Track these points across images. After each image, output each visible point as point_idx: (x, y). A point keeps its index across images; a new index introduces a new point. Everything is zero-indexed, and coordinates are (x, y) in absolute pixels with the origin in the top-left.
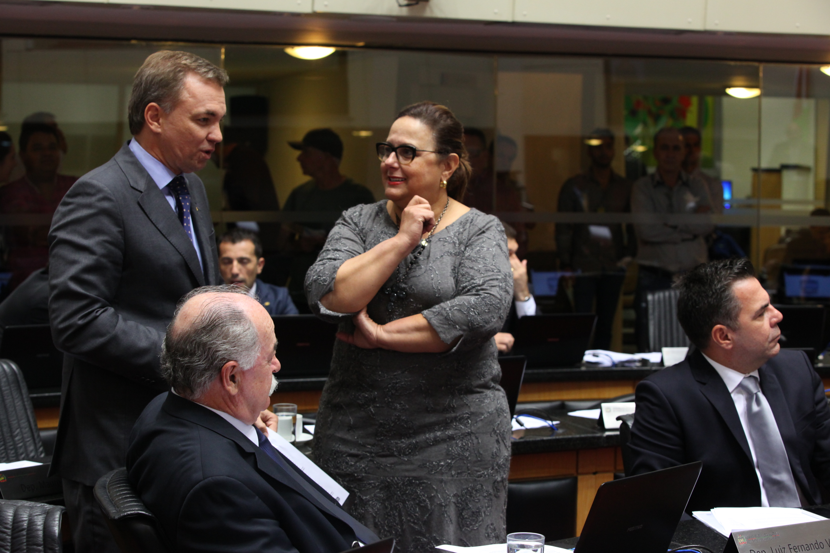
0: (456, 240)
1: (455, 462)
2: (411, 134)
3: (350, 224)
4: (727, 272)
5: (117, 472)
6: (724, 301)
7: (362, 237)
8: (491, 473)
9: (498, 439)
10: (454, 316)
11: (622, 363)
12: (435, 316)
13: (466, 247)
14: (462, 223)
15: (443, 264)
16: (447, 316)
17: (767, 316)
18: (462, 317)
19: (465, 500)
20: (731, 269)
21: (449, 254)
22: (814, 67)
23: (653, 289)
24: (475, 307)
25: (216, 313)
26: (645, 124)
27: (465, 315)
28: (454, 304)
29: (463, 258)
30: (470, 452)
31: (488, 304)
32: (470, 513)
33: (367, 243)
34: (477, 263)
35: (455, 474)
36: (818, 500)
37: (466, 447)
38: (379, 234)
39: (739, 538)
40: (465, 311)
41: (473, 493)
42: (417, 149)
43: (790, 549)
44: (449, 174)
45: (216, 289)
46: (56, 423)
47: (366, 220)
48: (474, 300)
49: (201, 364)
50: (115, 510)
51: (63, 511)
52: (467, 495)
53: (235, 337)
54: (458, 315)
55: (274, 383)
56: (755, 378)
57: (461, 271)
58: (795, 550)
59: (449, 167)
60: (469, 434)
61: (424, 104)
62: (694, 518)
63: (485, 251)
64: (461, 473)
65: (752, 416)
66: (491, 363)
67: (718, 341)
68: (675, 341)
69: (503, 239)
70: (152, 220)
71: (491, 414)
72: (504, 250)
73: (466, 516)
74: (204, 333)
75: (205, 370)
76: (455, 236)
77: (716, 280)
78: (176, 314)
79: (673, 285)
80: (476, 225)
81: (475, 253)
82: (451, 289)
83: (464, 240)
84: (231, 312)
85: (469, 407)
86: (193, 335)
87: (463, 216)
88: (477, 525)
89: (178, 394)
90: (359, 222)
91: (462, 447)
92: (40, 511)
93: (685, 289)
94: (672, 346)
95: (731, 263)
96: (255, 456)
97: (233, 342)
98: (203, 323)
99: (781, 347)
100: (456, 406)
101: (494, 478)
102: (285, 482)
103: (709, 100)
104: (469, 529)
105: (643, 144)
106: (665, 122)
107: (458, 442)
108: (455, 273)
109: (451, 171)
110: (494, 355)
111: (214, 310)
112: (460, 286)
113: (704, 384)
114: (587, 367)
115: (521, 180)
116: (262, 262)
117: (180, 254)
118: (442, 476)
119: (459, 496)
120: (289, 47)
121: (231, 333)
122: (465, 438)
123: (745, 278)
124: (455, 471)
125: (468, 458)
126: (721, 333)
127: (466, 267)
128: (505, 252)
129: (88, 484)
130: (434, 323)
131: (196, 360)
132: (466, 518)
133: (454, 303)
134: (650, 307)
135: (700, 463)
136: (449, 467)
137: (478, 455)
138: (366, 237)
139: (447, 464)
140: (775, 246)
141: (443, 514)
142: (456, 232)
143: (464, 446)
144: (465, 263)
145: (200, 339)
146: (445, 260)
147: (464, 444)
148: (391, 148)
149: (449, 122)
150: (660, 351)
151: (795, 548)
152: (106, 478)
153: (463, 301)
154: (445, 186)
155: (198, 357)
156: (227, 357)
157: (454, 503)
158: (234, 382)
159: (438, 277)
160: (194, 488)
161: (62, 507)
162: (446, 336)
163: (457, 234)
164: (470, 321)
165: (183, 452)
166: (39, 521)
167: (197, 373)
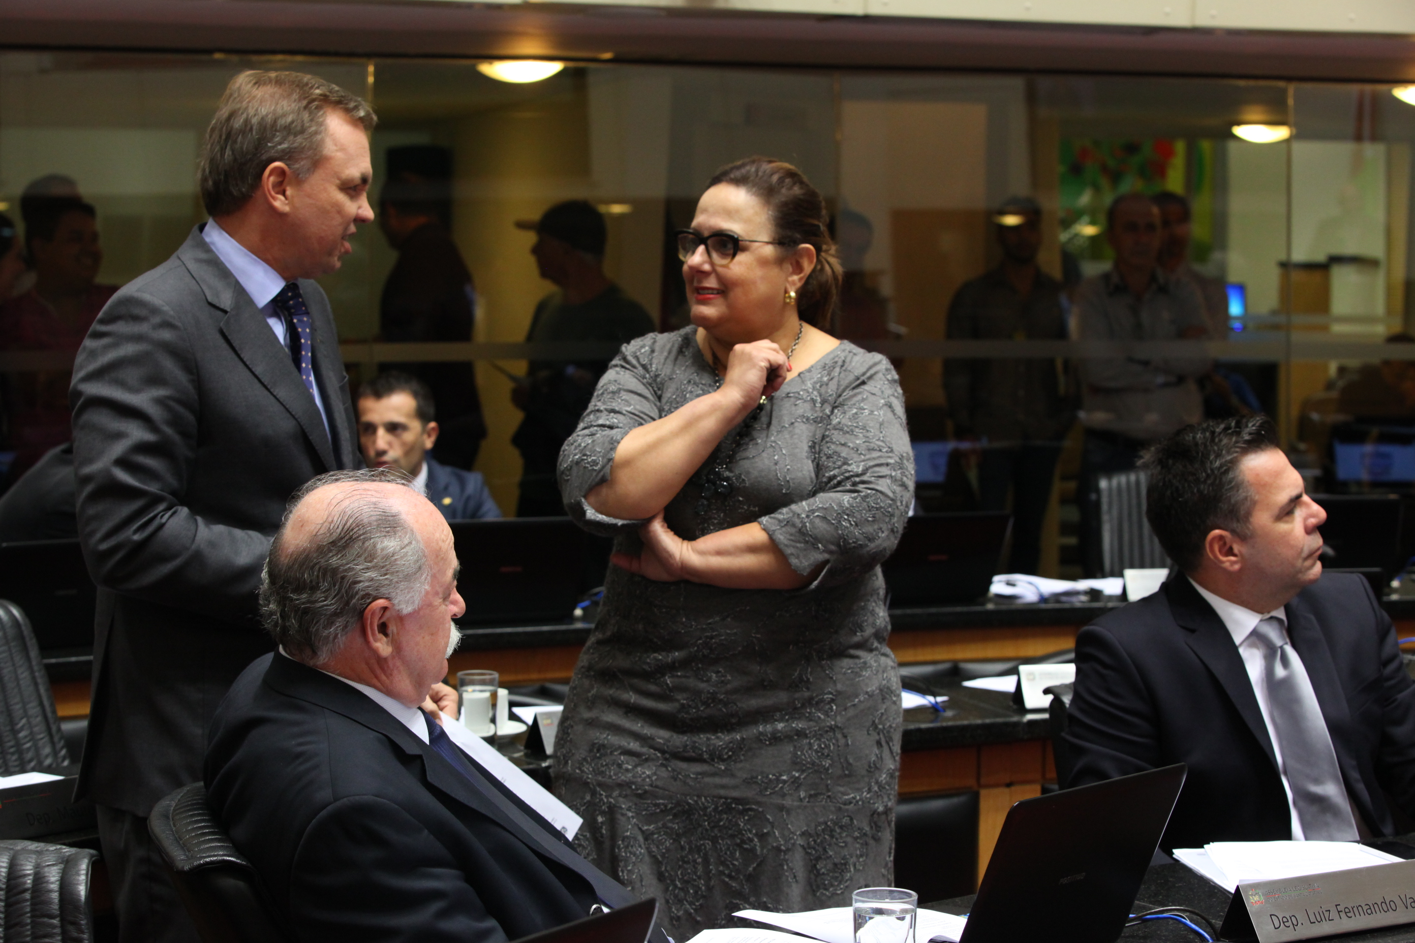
0: (816, 396)
1: (807, 776)
2: (730, 213)
3: (634, 367)
4: (1231, 439)
5: (188, 791)
6: (1226, 490)
7: (656, 389)
8: (866, 798)
9: (880, 739)
10: (814, 528)
11: (1057, 597)
12: (782, 527)
13: (834, 408)
14: (827, 367)
15: (795, 437)
16: (802, 527)
17: (1299, 514)
18: (829, 529)
19: (822, 842)
20: (1238, 434)
21: (804, 420)
22: (1382, 88)
23: (1110, 470)
24: (849, 511)
25: (354, 518)
26: (1097, 188)
27: (832, 527)
28: (814, 507)
29: (828, 427)
30: (832, 759)
31: (873, 507)
32: (830, 866)
33: (664, 400)
34: (853, 436)
35: (804, 798)
36: (1388, 829)
37: (826, 752)
38: (684, 385)
39: (1252, 895)
40: (834, 520)
41: (836, 831)
42: (740, 239)
43: (1339, 912)
44: (800, 279)
45: (352, 477)
46: (85, 709)
47: (662, 361)
48: (848, 501)
49: (329, 604)
50: (185, 854)
51: (93, 859)
52: (824, 834)
53: (387, 557)
54: (821, 526)
55: (455, 635)
56: (1279, 620)
57: (826, 450)
58: (1348, 914)
59: (798, 268)
60: (832, 729)
61: (753, 162)
62: (1177, 861)
63: (866, 416)
64: (816, 795)
65: (1274, 685)
66: (873, 607)
67: (1216, 557)
68: (1147, 559)
69: (896, 394)
70: (245, 360)
71: (871, 695)
72: (898, 413)
73: (823, 870)
74: (334, 552)
75: (336, 614)
76: (814, 388)
77: (1212, 453)
78: (286, 519)
79: (1139, 463)
80: (850, 371)
81: (850, 419)
82: (808, 480)
83: (830, 396)
84: (379, 515)
85: (835, 682)
86: (315, 555)
87: (828, 354)
88: (842, 886)
89: (288, 654)
90: (651, 364)
91: (819, 751)
92: (54, 859)
93: (1159, 468)
94: (1142, 566)
95: (1238, 424)
96: (422, 761)
97: (383, 567)
98: (331, 535)
99: (1324, 566)
100: (811, 680)
101: (872, 806)
102: (474, 804)
103: (1206, 146)
104: (827, 893)
105: (1093, 223)
106: (1130, 184)
107: (812, 741)
108: (815, 453)
109: (802, 275)
110: (878, 594)
111: (349, 513)
112: (824, 476)
113: (1193, 631)
114: (996, 604)
115: (886, 287)
116: (433, 429)
117: (293, 416)
118: (784, 800)
119: (810, 835)
120: (483, 62)
121: (379, 551)
122: (825, 736)
123: (1262, 450)
124: (806, 791)
125: (828, 769)
126: (1221, 543)
127: (834, 443)
128: (899, 418)
129: (141, 813)
130: (779, 539)
131: (319, 598)
132: (823, 874)
133: (813, 505)
134: (1105, 500)
135: (1183, 767)
136: (796, 783)
137: (845, 766)
138: (662, 391)
139: (793, 780)
140: (1320, 394)
141: (782, 865)
142: (816, 383)
143: (823, 749)
144: (833, 436)
145: (326, 561)
146: (797, 431)
147: (823, 746)
148: (700, 238)
149: (797, 190)
150: (1121, 575)
151: (1347, 910)
152: (170, 802)
153: (830, 502)
154: (793, 300)
155: (324, 592)
156: (374, 593)
157: (803, 846)
158: (386, 635)
159: (785, 459)
160: (318, 817)
161: (92, 851)
162: (801, 563)
163: (818, 386)
164: (841, 537)
165: (299, 755)
166: (53, 876)
167: (322, 621)
